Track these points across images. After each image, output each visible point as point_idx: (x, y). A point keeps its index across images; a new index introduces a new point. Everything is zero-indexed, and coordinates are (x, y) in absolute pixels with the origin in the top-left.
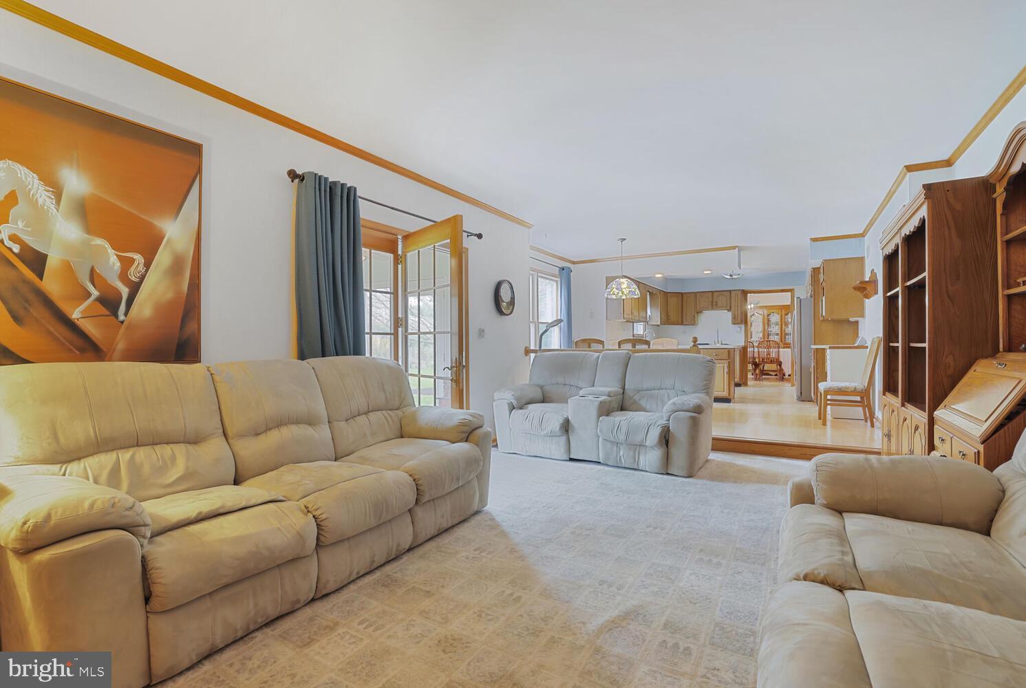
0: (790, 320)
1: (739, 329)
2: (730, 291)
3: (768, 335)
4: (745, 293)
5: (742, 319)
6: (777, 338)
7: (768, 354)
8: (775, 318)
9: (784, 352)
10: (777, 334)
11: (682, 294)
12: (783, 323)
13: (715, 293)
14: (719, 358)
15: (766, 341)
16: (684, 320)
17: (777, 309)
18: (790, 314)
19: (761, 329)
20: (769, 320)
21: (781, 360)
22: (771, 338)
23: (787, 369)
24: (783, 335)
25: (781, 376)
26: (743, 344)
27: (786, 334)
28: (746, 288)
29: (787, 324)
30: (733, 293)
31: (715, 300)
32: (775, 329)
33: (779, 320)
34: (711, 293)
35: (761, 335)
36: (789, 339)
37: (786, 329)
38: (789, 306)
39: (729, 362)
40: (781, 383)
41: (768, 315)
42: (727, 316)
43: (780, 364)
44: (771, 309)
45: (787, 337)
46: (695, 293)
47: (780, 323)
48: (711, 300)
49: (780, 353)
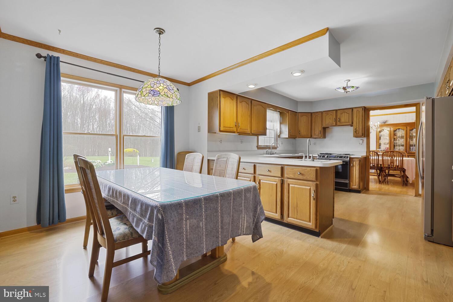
0: (414, 134)
1: (361, 141)
2: (352, 109)
3: (394, 146)
4: (366, 110)
5: (365, 133)
6: (402, 149)
7: (392, 162)
8: (401, 133)
9: (408, 161)
10: (403, 146)
11: (311, 113)
12: (409, 137)
13: (338, 111)
14: (305, 178)
15: (391, 152)
16: (313, 134)
17: (404, 126)
18: (414, 130)
19: (387, 141)
20: (395, 135)
21: (405, 167)
22: (397, 149)
23: (411, 175)
24: (408, 146)
25: (405, 182)
26: (364, 154)
27: (411, 146)
28: (367, 105)
29: (411, 138)
30: (355, 110)
31: (338, 117)
32: (401, 141)
33: (404, 135)
34: (335, 111)
35: (388, 146)
36: (414, 149)
37: (411, 142)
38: (414, 123)
39: (317, 185)
40: (404, 189)
41: (395, 131)
42: (349, 131)
43: (404, 171)
44: (397, 126)
45: (412, 148)
46: (322, 113)
47: (405, 137)
48: (334, 117)
49: (404, 162)
